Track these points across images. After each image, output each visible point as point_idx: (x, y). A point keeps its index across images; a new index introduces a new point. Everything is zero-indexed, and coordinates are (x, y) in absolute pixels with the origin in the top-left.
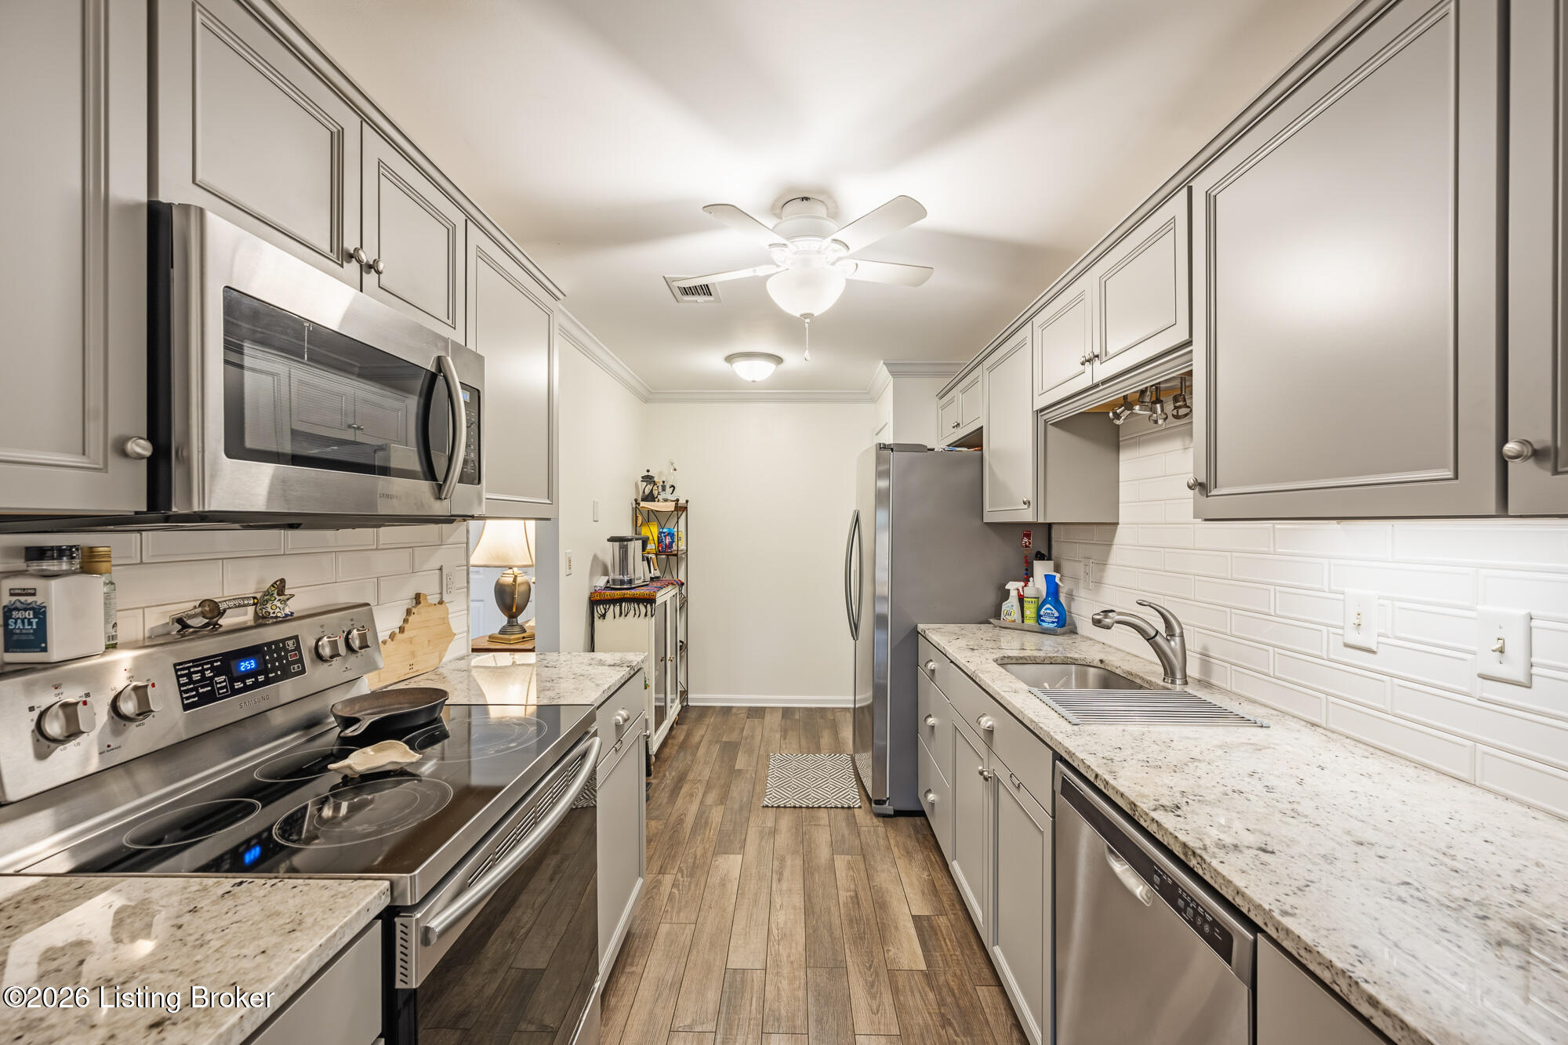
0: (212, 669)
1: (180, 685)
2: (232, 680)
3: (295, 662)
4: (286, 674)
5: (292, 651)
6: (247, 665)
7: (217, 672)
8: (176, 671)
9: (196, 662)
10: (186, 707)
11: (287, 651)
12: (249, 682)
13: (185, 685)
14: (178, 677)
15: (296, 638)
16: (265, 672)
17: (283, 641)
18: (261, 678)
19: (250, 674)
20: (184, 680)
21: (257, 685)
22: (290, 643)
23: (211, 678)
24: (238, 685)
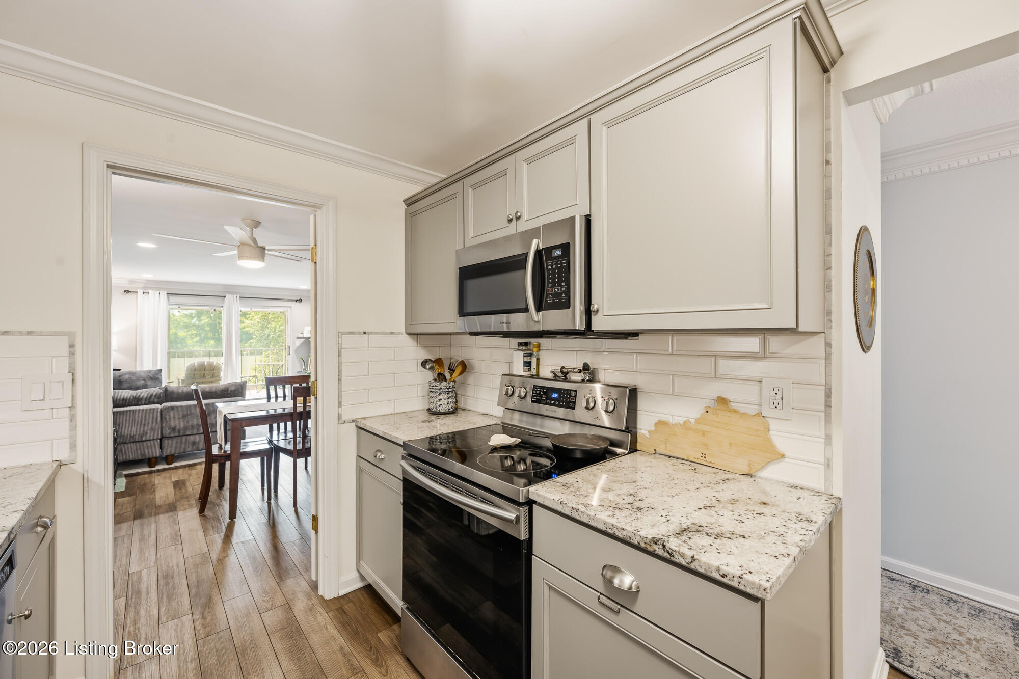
0: (543, 391)
1: (533, 393)
2: (547, 399)
3: (572, 402)
4: (567, 407)
5: (573, 397)
6: (555, 395)
7: (545, 393)
8: (534, 388)
9: (540, 387)
10: (532, 401)
11: (571, 396)
12: (553, 402)
13: (534, 393)
14: (533, 390)
15: (576, 391)
16: (559, 401)
17: (571, 390)
18: (557, 403)
19: (555, 400)
20: (534, 392)
21: (554, 405)
22: (573, 393)
23: (542, 395)
24: (549, 402)
